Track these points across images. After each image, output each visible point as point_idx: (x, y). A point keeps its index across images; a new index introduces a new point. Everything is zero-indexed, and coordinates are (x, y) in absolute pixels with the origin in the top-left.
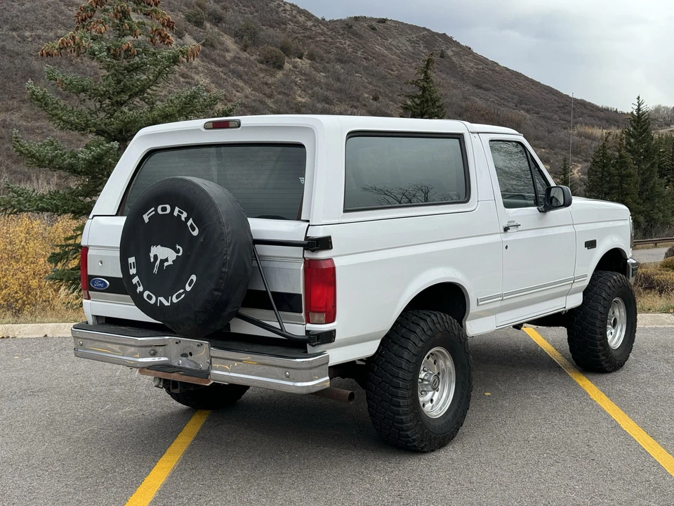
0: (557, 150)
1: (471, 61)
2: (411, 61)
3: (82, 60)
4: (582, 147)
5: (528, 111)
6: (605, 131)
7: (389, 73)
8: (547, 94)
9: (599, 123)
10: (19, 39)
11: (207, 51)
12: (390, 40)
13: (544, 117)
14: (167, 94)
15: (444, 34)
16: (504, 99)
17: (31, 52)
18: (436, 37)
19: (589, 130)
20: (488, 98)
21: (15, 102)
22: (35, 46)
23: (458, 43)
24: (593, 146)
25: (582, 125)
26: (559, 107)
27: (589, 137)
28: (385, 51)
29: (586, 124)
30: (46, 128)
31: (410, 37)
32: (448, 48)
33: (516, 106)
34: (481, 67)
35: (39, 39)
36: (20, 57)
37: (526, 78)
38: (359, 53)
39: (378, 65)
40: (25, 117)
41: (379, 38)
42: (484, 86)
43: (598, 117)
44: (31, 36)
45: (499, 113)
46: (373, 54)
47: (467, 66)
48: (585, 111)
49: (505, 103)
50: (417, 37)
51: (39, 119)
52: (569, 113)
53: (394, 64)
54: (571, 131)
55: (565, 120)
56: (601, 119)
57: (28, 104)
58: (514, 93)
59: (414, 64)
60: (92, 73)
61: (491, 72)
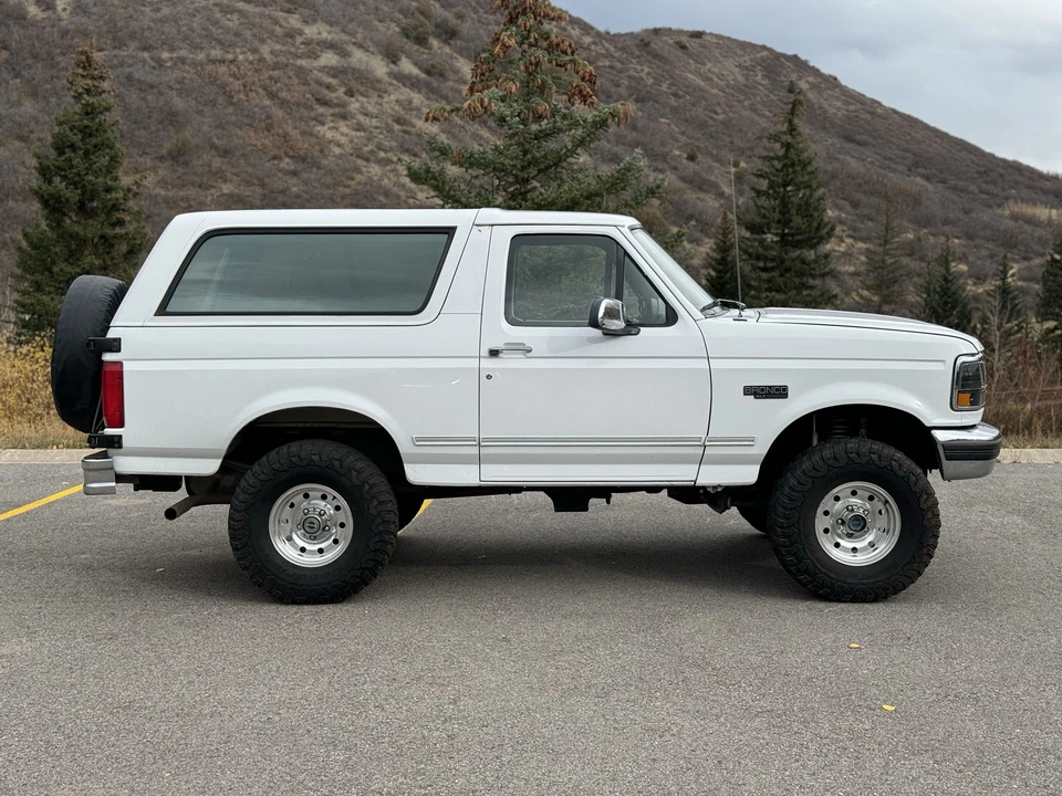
0: (978, 241)
1: (838, 99)
2: (742, 98)
3: (247, 96)
4: (1020, 237)
5: (928, 178)
6: (1054, 211)
7: (711, 118)
8: (959, 151)
9: (1043, 199)
10: (153, 64)
11: (435, 84)
12: (709, 65)
13: (955, 189)
14: (375, 149)
15: (796, 56)
16: (889, 159)
17: (171, 84)
18: (782, 59)
19: (1029, 210)
20: (864, 157)
21: (148, 160)
22: (177, 74)
23: (818, 70)
24: (1036, 234)
25: (1016, 202)
26: (978, 173)
27: (1031, 221)
28: (702, 83)
29: (1023, 200)
30: (194, 200)
31: (741, 60)
32: (800, 78)
33: (910, 170)
34: (852, 108)
35: (183, 63)
36: (155, 90)
37: (926, 127)
38: (664, 86)
39: (693, 105)
40: (163, 183)
41: (692, 62)
42: (858, 137)
43: (1041, 189)
44: (171, 59)
45: (885, 181)
46: (687, 87)
47: (830, 105)
48: (1021, 179)
49: (893, 165)
50: (752, 60)
51: (184, 186)
52: (994, 182)
53: (719, 104)
54: (999, 211)
55: (988, 194)
56: (1045, 192)
57: (168, 163)
58: (905, 150)
59: (747, 103)
60: (263, 117)
61: (869, 116)
